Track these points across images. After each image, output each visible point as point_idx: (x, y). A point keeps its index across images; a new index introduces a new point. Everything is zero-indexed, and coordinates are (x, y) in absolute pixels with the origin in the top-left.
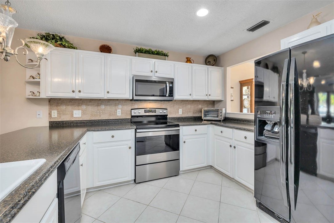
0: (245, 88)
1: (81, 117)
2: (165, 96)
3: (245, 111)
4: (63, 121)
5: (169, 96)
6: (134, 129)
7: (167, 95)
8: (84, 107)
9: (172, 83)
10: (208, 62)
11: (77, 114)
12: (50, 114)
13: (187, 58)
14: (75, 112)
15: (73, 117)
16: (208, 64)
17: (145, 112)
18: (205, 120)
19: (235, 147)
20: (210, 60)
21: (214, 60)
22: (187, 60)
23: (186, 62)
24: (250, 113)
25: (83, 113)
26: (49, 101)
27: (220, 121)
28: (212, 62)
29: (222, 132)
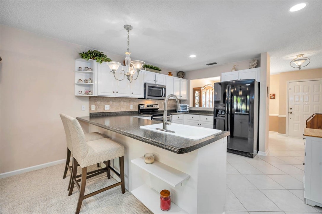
0: (197, 92)
1: (109, 110)
2: (162, 97)
3: (197, 106)
4: (99, 113)
5: (164, 97)
6: (151, 117)
7: (163, 96)
8: (111, 103)
9: (165, 88)
10: (179, 75)
11: (107, 108)
12: (90, 108)
13: (169, 72)
14: (106, 106)
15: (104, 109)
16: (179, 76)
17: (147, 107)
18: (178, 112)
19: (201, 125)
20: (180, 74)
21: (183, 75)
22: (169, 74)
23: (169, 75)
24: (199, 107)
25: (111, 107)
26: (90, 98)
27: (187, 112)
28: (181, 76)
29: (193, 117)
